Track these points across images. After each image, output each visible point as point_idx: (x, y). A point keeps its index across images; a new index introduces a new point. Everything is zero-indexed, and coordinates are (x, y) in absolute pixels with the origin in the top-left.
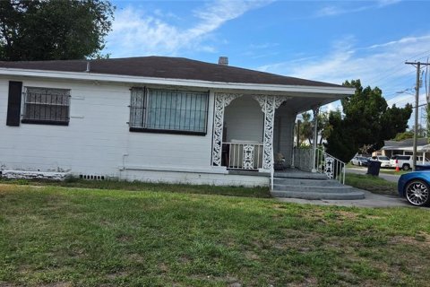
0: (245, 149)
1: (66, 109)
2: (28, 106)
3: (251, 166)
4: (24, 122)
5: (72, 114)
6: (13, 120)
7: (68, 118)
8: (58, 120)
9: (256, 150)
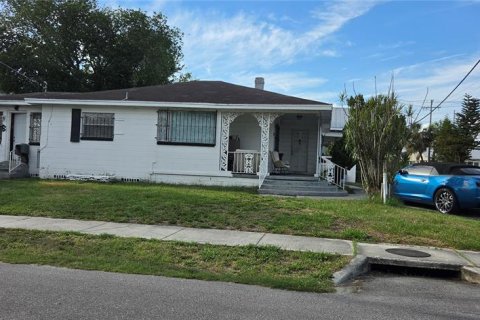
0: (246, 156)
1: (112, 128)
2: (86, 127)
3: (251, 171)
4: (82, 139)
5: (115, 132)
6: (75, 138)
7: (112, 135)
8: (106, 137)
9: (255, 158)
